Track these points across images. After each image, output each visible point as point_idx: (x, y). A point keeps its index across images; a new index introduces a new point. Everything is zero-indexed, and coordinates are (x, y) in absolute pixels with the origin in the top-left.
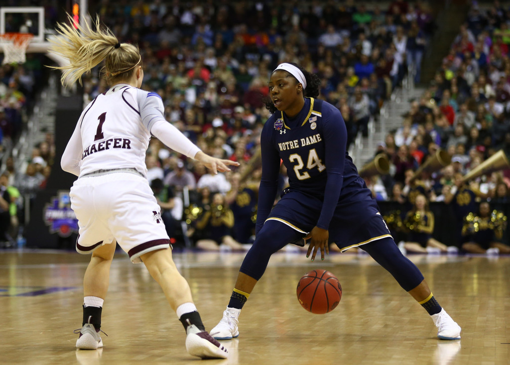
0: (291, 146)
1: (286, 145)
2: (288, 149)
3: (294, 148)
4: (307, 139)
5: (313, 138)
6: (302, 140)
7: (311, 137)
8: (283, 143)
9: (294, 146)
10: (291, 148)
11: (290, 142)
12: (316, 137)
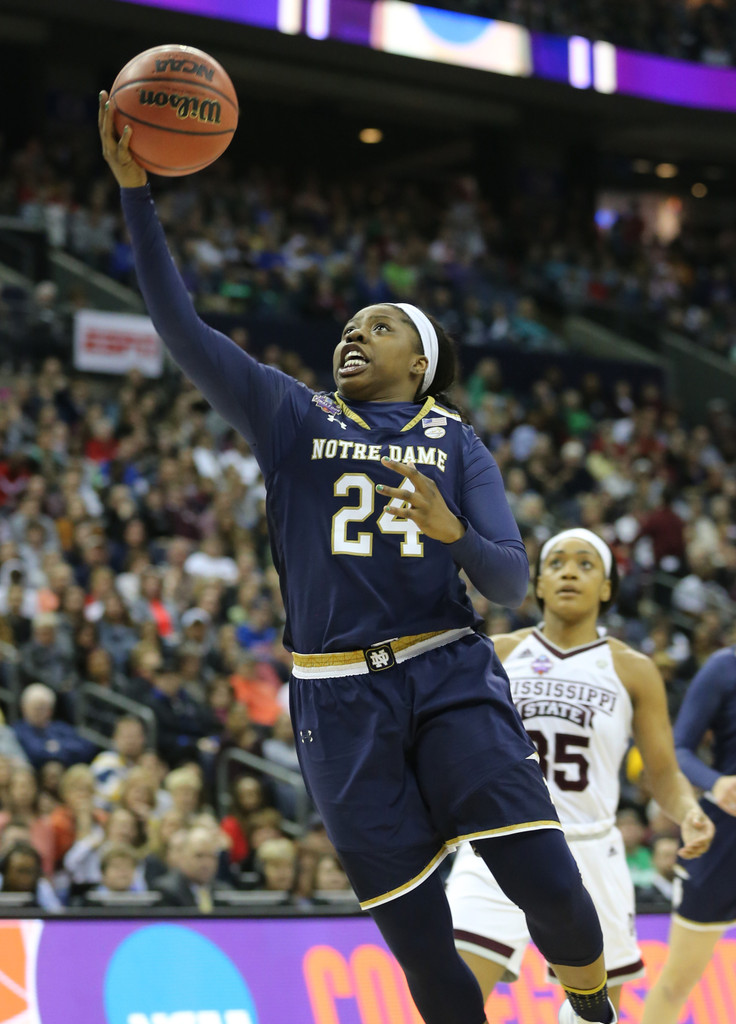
0: (357, 451)
1: (340, 449)
2: (344, 455)
3: (363, 457)
4: (410, 450)
5: (427, 451)
6: (392, 448)
7: (421, 450)
8: (334, 442)
9: (367, 453)
10: (355, 457)
11: (358, 445)
12: (436, 455)
